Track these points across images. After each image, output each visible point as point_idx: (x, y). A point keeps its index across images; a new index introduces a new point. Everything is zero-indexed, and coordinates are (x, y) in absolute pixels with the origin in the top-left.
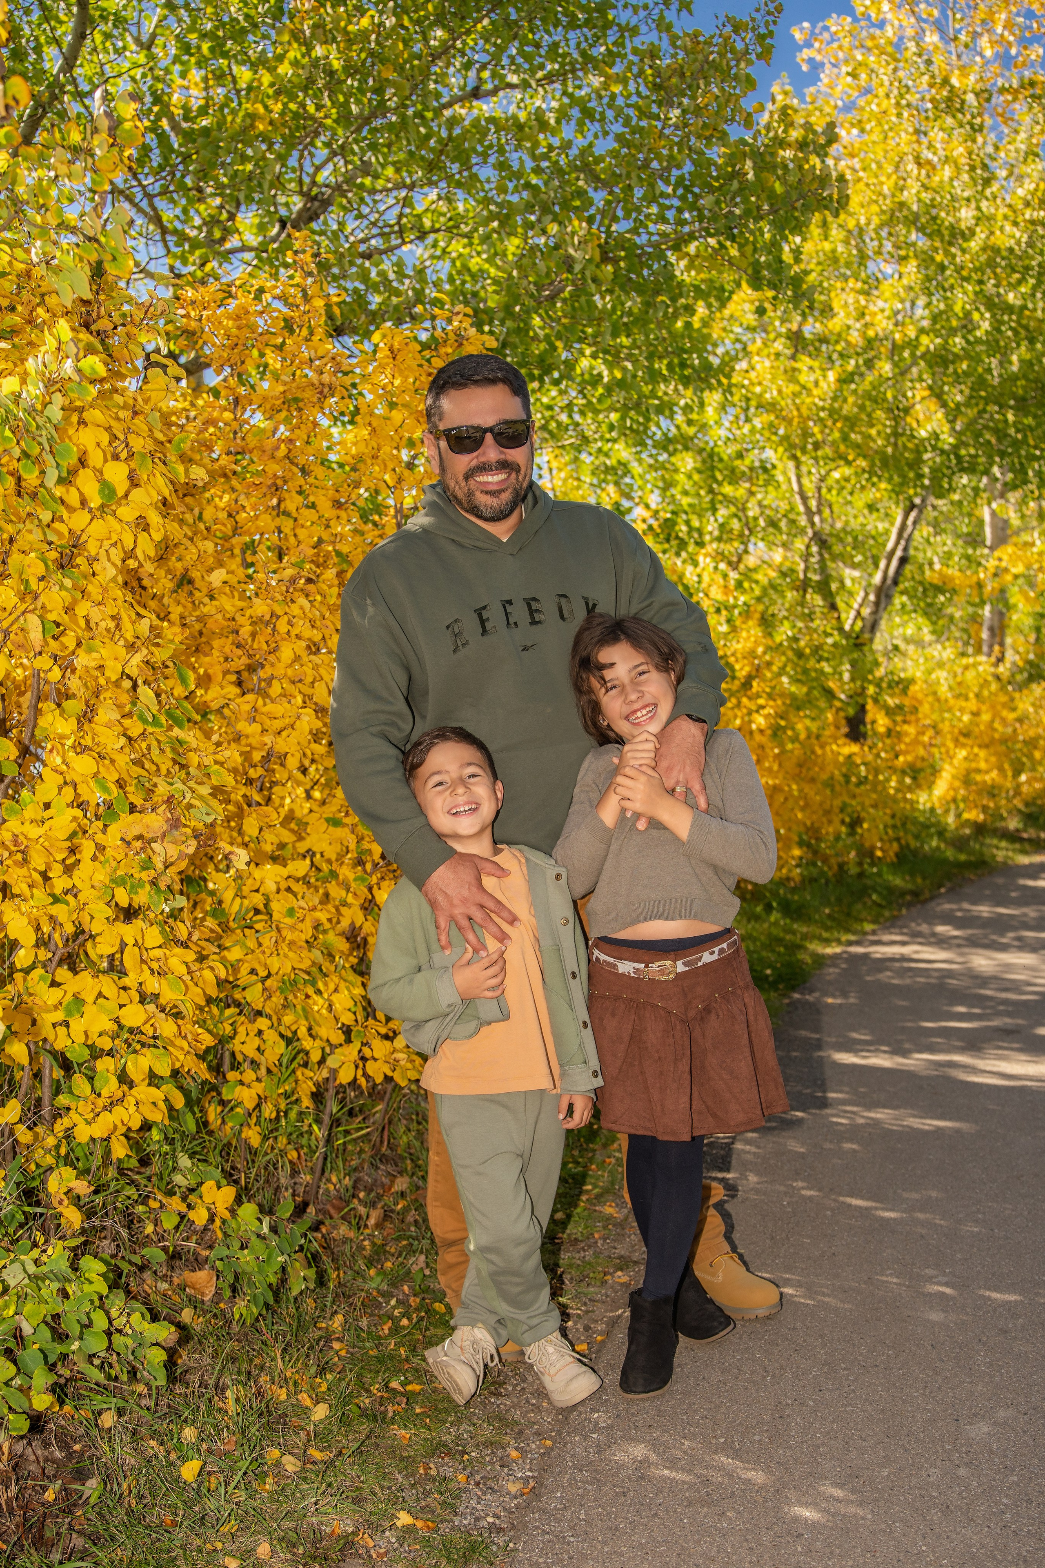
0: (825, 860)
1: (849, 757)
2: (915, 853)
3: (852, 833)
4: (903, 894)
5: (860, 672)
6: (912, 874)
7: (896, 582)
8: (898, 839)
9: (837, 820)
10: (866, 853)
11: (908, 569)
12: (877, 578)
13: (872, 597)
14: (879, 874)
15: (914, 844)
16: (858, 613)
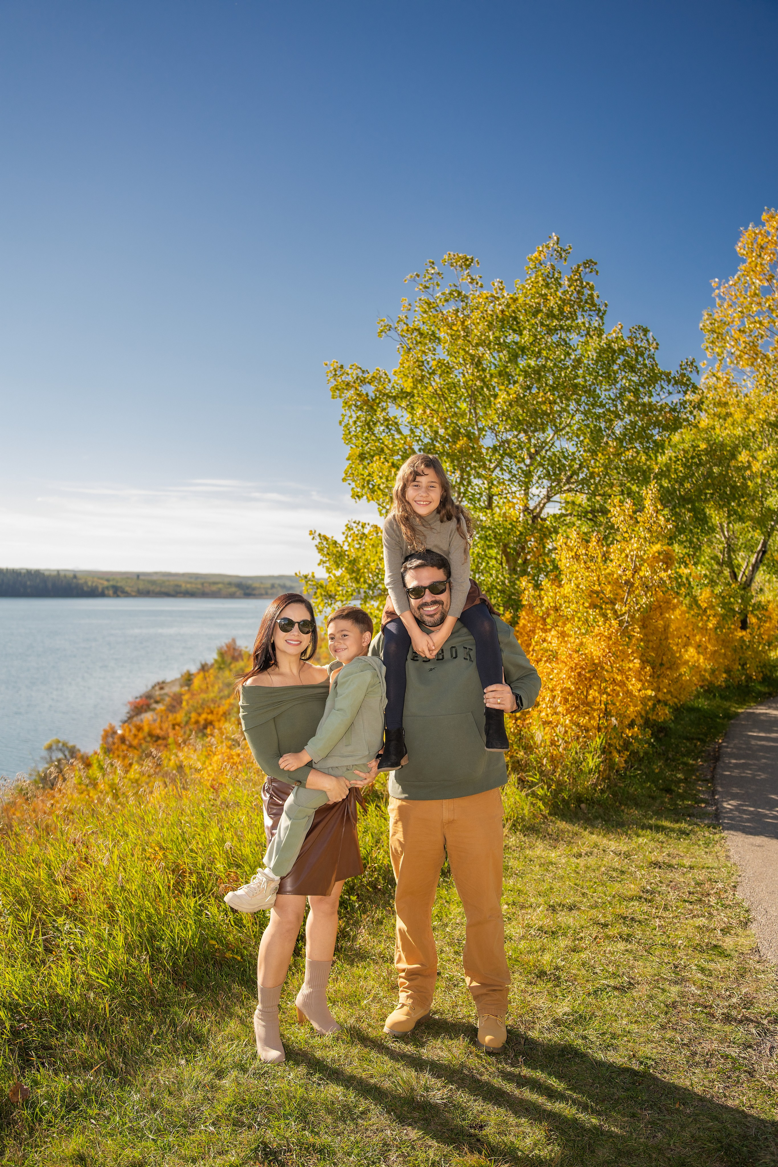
0: (733, 679)
1: (742, 637)
2: (769, 678)
3: (743, 668)
4: (765, 694)
5: (746, 600)
6: (768, 686)
7: (761, 561)
8: (762, 672)
9: (737, 663)
10: (749, 678)
11: (767, 556)
12: (753, 560)
13: (751, 568)
14: (754, 686)
15: (769, 674)
16: (744, 573)
